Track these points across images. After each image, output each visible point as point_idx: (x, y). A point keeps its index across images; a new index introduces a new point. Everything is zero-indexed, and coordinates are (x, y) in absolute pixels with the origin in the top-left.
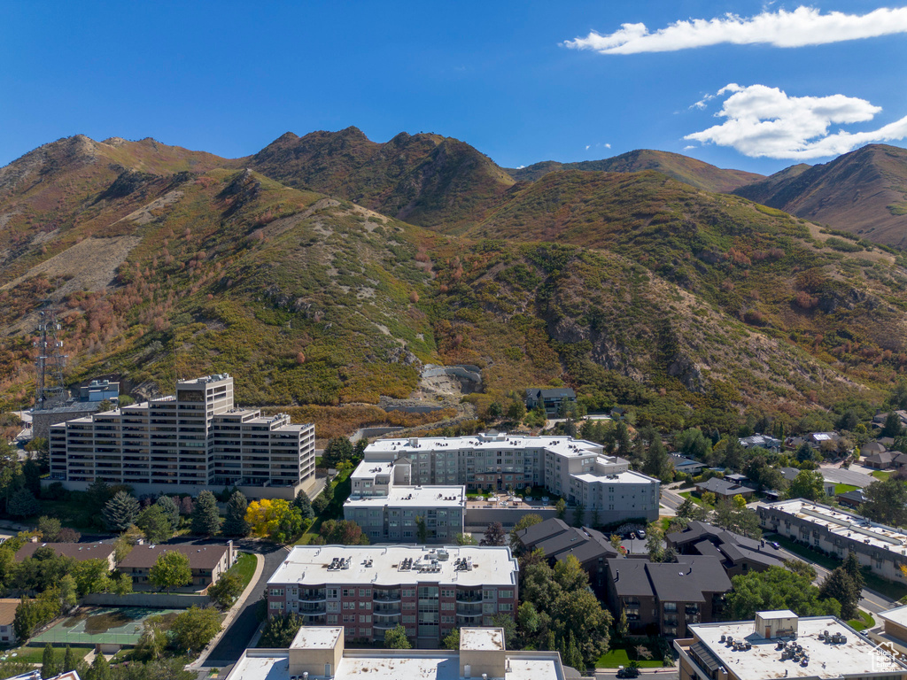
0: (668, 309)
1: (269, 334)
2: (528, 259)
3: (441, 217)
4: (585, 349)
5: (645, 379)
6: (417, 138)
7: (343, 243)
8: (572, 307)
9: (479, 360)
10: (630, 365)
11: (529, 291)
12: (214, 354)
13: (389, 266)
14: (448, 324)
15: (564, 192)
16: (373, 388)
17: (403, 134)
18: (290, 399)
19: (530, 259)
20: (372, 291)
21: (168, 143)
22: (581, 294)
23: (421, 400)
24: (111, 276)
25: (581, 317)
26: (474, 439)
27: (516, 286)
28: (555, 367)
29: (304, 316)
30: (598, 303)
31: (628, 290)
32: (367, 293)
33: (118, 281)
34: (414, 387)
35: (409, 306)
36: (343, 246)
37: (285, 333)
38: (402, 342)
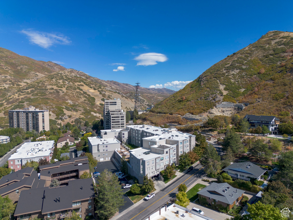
13: (264, 58)
29: (200, 84)
32: (235, 72)
35: (254, 76)
36: (247, 53)
38: (225, 93)
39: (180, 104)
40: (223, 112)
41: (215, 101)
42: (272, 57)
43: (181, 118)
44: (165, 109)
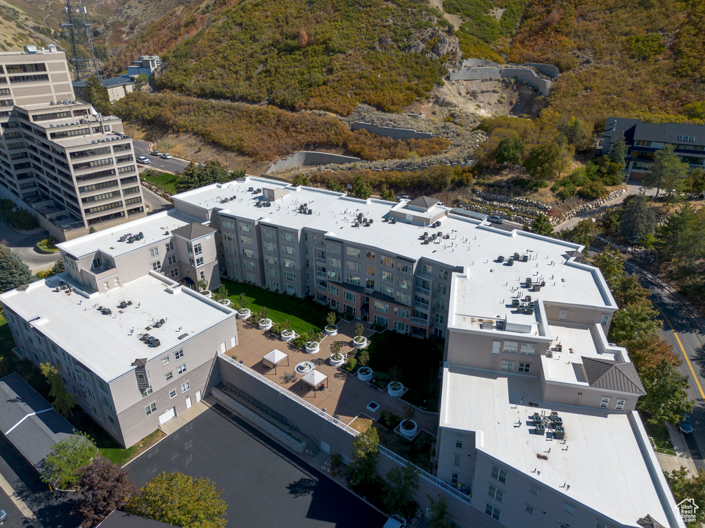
9: (566, 57)
16: (358, 91)
18: (265, 96)
23: (424, 118)
34: (421, 95)
39: (295, 60)
41: (438, 55)
43: (345, 125)
44: (230, 81)
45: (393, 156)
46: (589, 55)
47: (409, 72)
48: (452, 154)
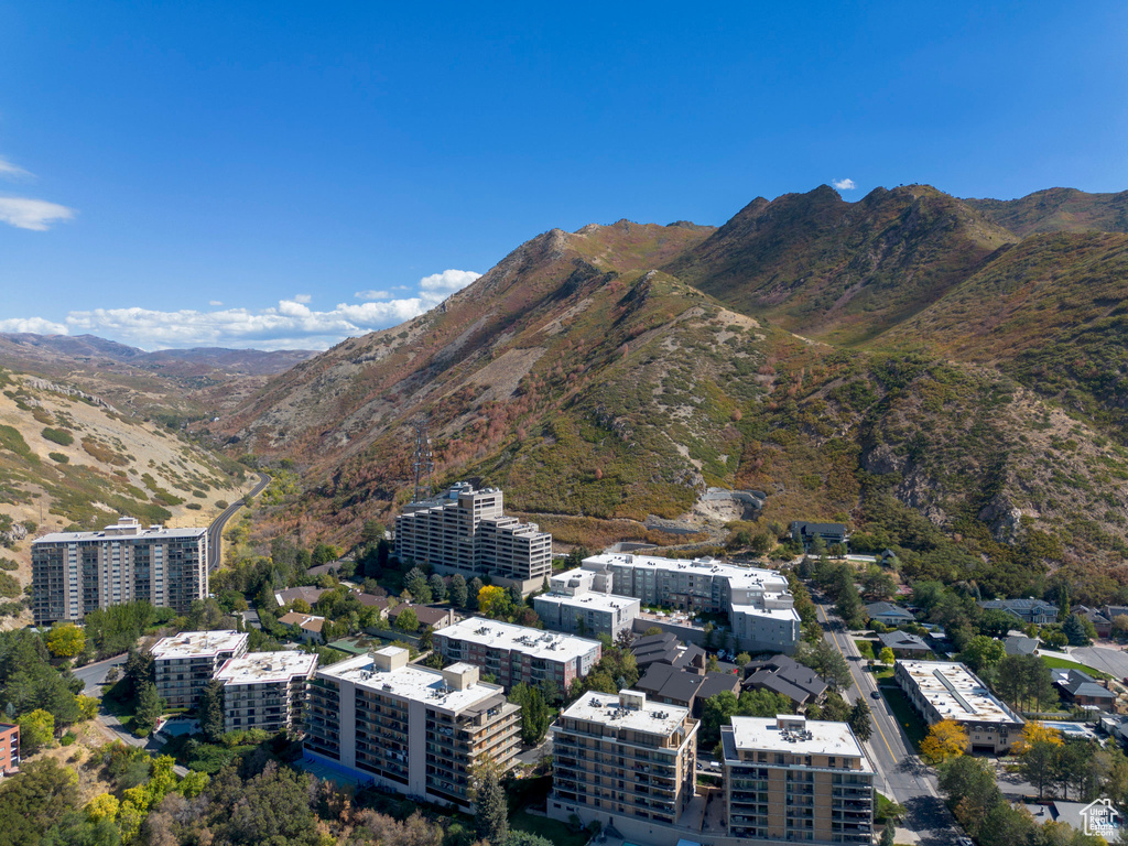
0: (1017, 439)
1: (583, 450)
2: (872, 374)
3: (891, 298)
4: (891, 482)
5: (946, 521)
6: (894, 194)
7: (684, 359)
8: (895, 433)
9: (769, 487)
10: (935, 505)
11: (859, 411)
12: (539, 466)
13: (723, 380)
14: (758, 446)
15: (1035, 265)
16: (646, 507)
17: (878, 190)
18: (579, 510)
19: (874, 373)
20: (690, 409)
21: (642, 222)
22: (913, 418)
23: (689, 522)
24: (515, 386)
25: (900, 445)
26: (687, 563)
27: (846, 405)
28: (850, 501)
29: (616, 435)
30: (928, 429)
31: (973, 414)
32: (685, 411)
33: (518, 392)
34: (686, 509)
35: (727, 425)
36: (681, 362)
37: (597, 449)
38: (697, 463)
39: (595, 488)
40: (717, 509)
41: (692, 485)
42: (737, 380)
43: (643, 526)
44: (550, 501)
45: (678, 543)
46: (781, 486)
47: (676, 495)
48: (712, 541)
